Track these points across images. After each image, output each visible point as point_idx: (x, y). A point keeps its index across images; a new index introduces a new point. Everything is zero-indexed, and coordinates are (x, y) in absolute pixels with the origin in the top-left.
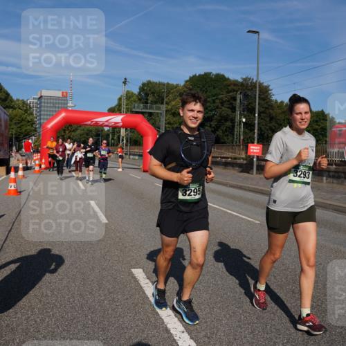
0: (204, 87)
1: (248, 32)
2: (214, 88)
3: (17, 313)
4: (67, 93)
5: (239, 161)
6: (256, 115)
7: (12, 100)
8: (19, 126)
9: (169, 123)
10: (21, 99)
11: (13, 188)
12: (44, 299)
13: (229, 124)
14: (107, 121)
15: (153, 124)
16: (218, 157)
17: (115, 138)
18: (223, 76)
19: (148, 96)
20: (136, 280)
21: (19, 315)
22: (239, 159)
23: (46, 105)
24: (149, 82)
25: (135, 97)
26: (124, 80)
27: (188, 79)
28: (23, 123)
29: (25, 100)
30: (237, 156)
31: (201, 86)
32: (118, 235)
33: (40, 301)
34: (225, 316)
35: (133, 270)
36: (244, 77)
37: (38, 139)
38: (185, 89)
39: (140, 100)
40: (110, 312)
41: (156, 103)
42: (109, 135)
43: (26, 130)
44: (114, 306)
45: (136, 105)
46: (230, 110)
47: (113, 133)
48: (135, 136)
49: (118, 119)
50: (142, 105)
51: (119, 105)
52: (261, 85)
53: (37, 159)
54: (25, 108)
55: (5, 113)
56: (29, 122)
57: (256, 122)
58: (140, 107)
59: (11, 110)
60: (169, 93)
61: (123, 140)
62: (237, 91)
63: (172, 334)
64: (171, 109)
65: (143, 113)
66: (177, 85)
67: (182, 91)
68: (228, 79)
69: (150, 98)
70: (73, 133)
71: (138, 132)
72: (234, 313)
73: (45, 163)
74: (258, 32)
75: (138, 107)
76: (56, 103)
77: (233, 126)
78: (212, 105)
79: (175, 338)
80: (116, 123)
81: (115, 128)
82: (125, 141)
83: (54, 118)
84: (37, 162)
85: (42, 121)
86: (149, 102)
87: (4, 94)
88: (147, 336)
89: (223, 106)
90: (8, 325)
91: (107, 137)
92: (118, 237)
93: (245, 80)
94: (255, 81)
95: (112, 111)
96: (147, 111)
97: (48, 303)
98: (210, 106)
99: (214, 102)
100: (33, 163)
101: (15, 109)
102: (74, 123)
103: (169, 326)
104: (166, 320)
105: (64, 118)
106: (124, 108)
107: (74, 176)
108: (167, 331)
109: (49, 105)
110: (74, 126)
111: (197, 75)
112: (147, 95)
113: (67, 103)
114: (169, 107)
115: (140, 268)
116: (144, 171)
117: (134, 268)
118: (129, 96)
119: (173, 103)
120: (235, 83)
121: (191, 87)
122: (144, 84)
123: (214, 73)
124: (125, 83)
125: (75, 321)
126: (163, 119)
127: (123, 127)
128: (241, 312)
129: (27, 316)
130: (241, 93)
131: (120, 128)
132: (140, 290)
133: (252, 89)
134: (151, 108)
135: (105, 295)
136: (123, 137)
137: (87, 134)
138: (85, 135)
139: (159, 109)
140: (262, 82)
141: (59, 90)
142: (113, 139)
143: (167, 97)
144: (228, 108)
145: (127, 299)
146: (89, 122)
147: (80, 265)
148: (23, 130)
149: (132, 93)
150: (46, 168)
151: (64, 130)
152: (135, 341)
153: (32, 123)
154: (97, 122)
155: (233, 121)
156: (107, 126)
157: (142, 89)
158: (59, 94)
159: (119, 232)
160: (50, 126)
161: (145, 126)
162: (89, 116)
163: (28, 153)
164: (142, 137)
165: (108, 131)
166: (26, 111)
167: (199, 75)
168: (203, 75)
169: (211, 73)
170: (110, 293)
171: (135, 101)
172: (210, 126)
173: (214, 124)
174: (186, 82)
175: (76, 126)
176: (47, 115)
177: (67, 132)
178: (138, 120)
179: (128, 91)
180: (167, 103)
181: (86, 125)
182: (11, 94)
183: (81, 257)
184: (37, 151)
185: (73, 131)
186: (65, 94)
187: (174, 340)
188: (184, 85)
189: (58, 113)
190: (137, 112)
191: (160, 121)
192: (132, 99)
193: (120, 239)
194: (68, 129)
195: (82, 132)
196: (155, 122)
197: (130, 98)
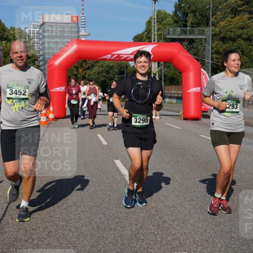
9: (217, 52)
14: (132, 54)
19: (187, 16)
25: (169, 20)
39: (176, 22)
41: (198, 25)
45: (171, 30)
48: (171, 72)
50: (179, 29)
51: (148, 31)
58: (176, 33)
64: (220, 33)
65: (180, 40)
67: (235, 6)
69: (190, 19)
70: (88, 72)
71: (174, 67)
73: (53, 113)
75: (174, 33)
85: (47, 56)
86: (189, 24)
95: (139, 40)
96: (186, 37)
105: (76, 52)
106: (154, 35)
112: (185, 15)
113: (79, 32)
114: (217, 30)
115: (185, 251)
116: (185, 119)
117: (178, 251)
118: (161, 17)
119: (222, 24)
126: (209, 47)
134: (191, 33)
136: (155, 74)
137: (108, 72)
138: (104, 74)
139: (202, 33)
143: (213, 15)
146: (110, 56)
149: (165, 13)
150: (56, 118)
151: (77, 68)
154: (119, 55)
160: (57, 62)
161: (183, 56)
162: (109, 48)
164: (180, 73)
175: (91, 61)
177: (80, 70)
178: (174, 49)
179: (159, 11)
180: (213, 25)
181: (105, 59)
185: (88, 68)
190: (173, 40)
191: (204, 50)
192: (164, 22)
193: (156, 211)
194: (82, 66)
195: (101, 69)
196: (198, 51)
197: (162, 20)
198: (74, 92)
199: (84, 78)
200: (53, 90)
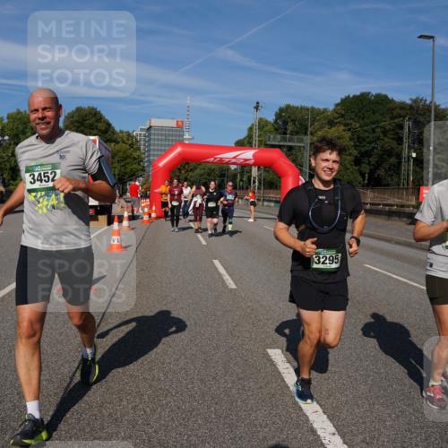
0: (360, 111)
1: (420, 37)
2: (374, 113)
3: (121, 400)
4: (182, 122)
5: (407, 210)
6: (431, 148)
7: (114, 132)
8: (123, 164)
10: (125, 130)
11: (116, 242)
12: (155, 383)
13: (393, 160)
14: (234, 158)
15: (294, 161)
16: (379, 204)
17: (245, 179)
18: (386, 97)
19: (287, 124)
20: (273, 364)
21: (125, 403)
22: (409, 206)
23: (156, 137)
24: (288, 107)
25: (270, 127)
26: (255, 105)
27: (339, 101)
28: (128, 160)
29: (131, 132)
30: (405, 202)
31: (357, 111)
32: (250, 304)
33: (151, 386)
34: (390, 416)
35: (269, 351)
36: (414, 98)
37: (147, 180)
38: (336, 115)
39: (276, 129)
40: (239, 404)
41: (297, 133)
42: (236, 175)
43: (131, 170)
44: (245, 397)
45: (272, 136)
46: (395, 142)
47: (242, 173)
48: (270, 176)
49: (248, 154)
50: (279, 137)
51: (250, 137)
52: (437, 107)
53: (146, 206)
54: (130, 142)
55: (106, 148)
56: (135, 159)
57: (431, 157)
58: (276, 139)
59: (112, 144)
60: (314, 120)
61: (254, 182)
62: (404, 117)
63: (319, 436)
65: (280, 147)
66: (325, 110)
67: (331, 118)
68: (392, 101)
69: (290, 127)
70: (191, 174)
71: (274, 171)
72: (402, 412)
73: (155, 212)
74: (432, 37)
75: (274, 139)
76: (169, 135)
77: (400, 163)
78: (371, 136)
79: (324, 441)
80: (246, 160)
81: (245, 167)
82: (257, 184)
83: (167, 154)
84: (146, 210)
85: (151, 158)
86: (288, 132)
87: (105, 125)
88: (287, 437)
89: (385, 136)
90: (110, 415)
91: (233, 178)
92: (249, 307)
93: (415, 101)
94: (428, 102)
95: (241, 145)
96: (286, 144)
97: (160, 389)
98: (368, 137)
99: (374, 131)
100: (141, 211)
101: (118, 143)
102: (193, 161)
103: (315, 426)
104: (312, 418)
105: (180, 154)
106: (256, 140)
107: (191, 228)
108: (313, 431)
109: (160, 137)
110: (192, 165)
111: (351, 96)
112: (285, 123)
113: (183, 136)
114: (315, 138)
115: (278, 348)
117: (271, 348)
118: (262, 124)
120: (402, 106)
121: (343, 112)
122: (281, 110)
123: (374, 93)
124: (257, 108)
125: (194, 413)
126: (307, 155)
127: (255, 164)
128: (412, 411)
129: (134, 404)
130: (409, 119)
131: (250, 166)
132: (278, 376)
133: (424, 114)
134: (291, 140)
135: (233, 382)
136: (255, 178)
137: (209, 175)
138: (205, 176)
139: (301, 141)
140: (437, 103)
141: (173, 119)
142: (241, 180)
143: (311, 125)
144: (393, 139)
145: (261, 387)
146: (212, 159)
147: (200, 342)
148: (128, 170)
149: (267, 121)
150: (158, 218)
151: (180, 169)
152: (272, 442)
153: (140, 161)
155: (399, 156)
156: (234, 164)
157: (279, 115)
158: (173, 124)
159: (251, 301)
160: (162, 164)
161: (283, 163)
162: (211, 151)
163: (134, 198)
164: (279, 178)
165: (235, 169)
166: (131, 146)
167: (354, 96)
168: (359, 96)
169: (369, 93)
170: (239, 379)
171: (270, 132)
172: (369, 163)
173: (373, 160)
174: (337, 105)
175: (194, 164)
176: (158, 150)
177: (183, 172)
178: (274, 155)
179: (261, 119)
180: (311, 134)
182: (113, 125)
183: (202, 332)
184: (145, 196)
185: (191, 170)
186: (180, 123)
187: (322, 444)
188: (334, 110)
189: (173, 148)
190: (273, 146)
191: (303, 156)
192: (266, 129)
193: (252, 310)
194: (184, 168)
195: (202, 171)
196: (296, 158)
197: (263, 127)
198: (176, 193)
199: (186, 180)
200: (156, 191)
